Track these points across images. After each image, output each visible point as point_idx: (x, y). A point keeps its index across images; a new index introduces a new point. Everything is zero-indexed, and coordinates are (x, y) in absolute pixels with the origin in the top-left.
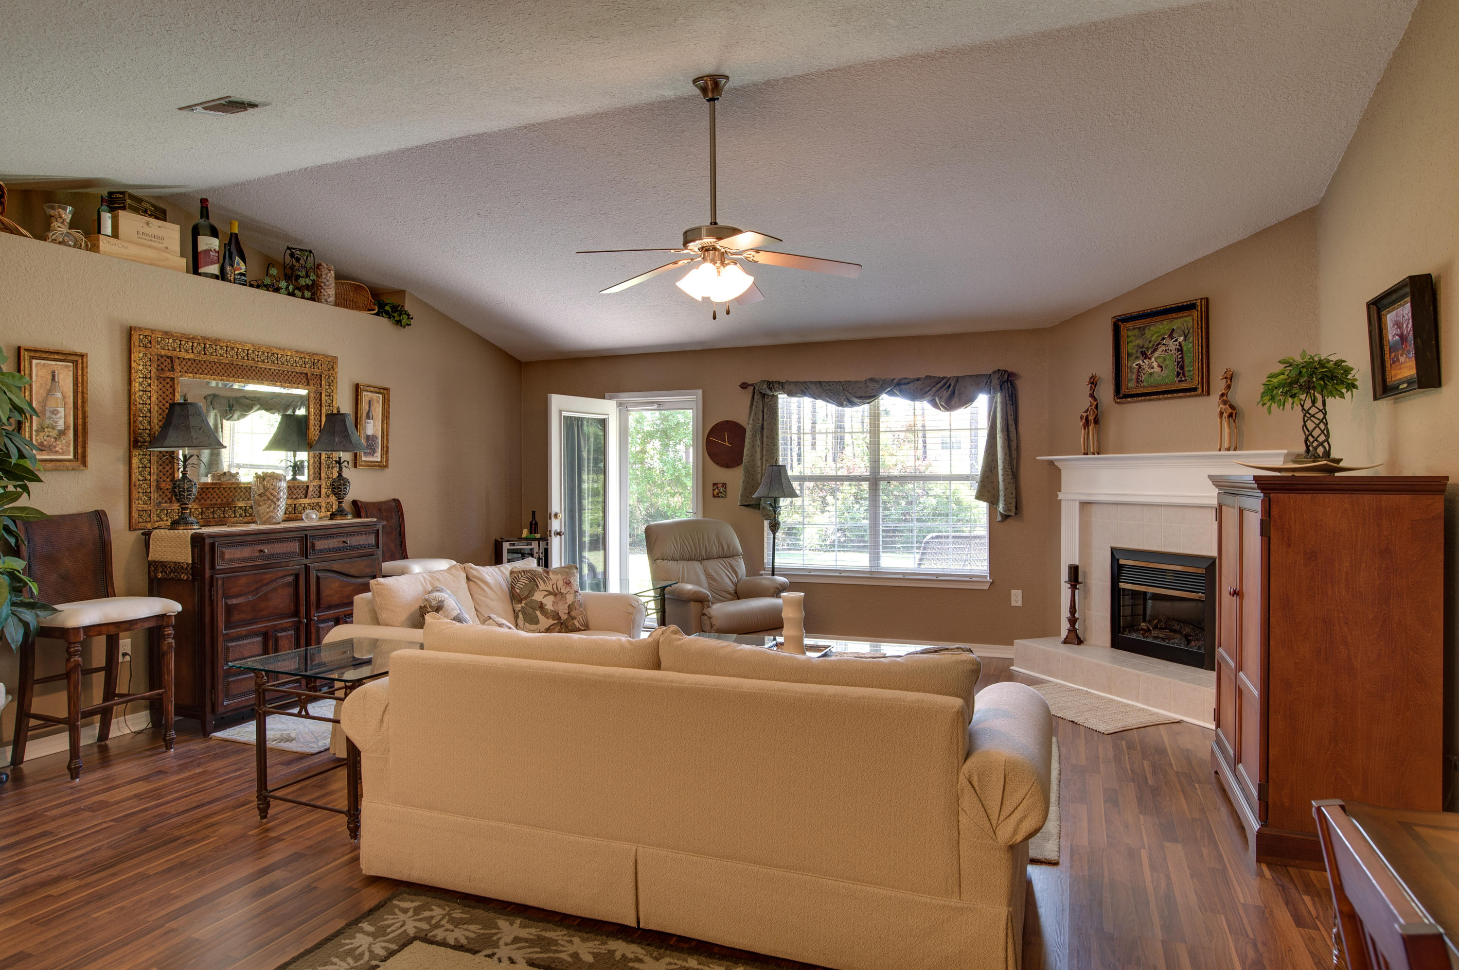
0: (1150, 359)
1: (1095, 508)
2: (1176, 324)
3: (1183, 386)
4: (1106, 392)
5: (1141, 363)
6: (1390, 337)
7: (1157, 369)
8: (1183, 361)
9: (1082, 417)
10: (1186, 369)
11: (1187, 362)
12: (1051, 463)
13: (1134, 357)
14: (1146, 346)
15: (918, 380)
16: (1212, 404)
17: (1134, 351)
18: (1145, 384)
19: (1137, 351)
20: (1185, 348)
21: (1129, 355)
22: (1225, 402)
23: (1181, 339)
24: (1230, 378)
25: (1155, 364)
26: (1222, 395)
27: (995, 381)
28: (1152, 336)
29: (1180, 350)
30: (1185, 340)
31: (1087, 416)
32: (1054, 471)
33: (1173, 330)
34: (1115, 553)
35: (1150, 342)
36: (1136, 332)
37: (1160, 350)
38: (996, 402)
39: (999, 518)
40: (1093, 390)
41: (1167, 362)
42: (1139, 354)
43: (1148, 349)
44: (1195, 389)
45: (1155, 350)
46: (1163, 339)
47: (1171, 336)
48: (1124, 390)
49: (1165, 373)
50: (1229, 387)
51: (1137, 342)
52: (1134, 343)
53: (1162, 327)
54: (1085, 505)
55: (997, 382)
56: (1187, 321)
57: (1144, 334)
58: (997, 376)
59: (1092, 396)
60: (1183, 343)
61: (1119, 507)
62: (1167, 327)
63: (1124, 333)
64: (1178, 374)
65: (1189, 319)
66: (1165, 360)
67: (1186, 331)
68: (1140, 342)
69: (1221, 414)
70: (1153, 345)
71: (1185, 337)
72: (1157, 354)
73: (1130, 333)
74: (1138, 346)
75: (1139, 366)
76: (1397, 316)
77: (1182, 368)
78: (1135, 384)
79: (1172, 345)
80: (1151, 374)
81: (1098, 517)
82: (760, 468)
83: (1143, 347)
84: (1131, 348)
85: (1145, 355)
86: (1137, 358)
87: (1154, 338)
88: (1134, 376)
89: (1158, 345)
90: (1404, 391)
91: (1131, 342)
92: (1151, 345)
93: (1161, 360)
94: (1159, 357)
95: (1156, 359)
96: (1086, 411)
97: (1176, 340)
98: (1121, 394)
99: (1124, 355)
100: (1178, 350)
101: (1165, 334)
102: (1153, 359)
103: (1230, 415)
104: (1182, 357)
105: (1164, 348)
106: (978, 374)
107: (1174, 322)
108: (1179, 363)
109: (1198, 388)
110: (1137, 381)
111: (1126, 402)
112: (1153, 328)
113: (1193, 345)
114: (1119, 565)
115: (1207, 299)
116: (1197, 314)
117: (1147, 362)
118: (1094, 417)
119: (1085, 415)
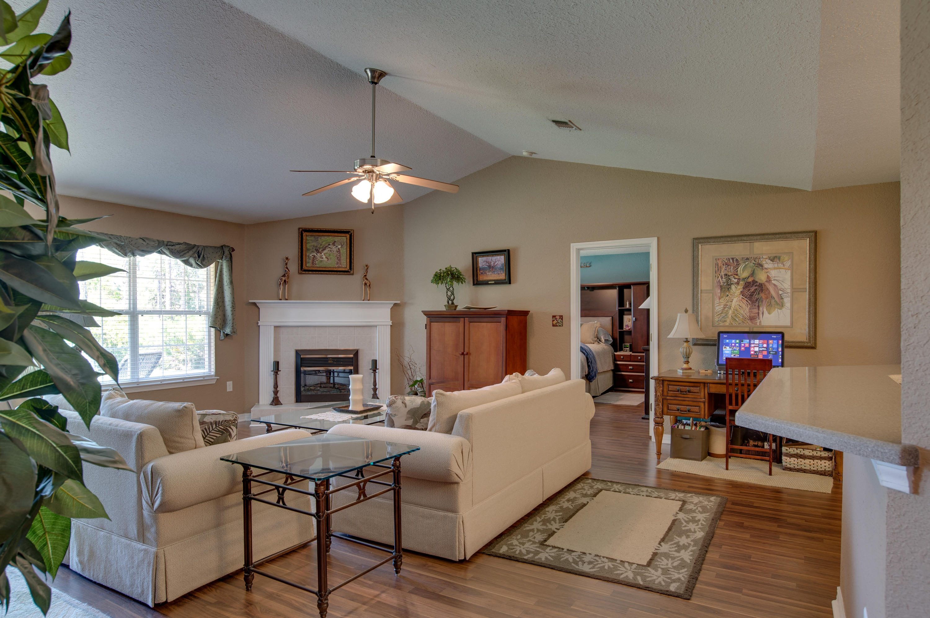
0: (321, 253)
1: (283, 330)
2: (336, 239)
3: (341, 270)
4: (294, 267)
5: (315, 255)
6: (481, 266)
7: (325, 259)
8: (340, 257)
10: (342, 261)
12: (255, 304)
13: (311, 251)
14: (318, 247)
17: (311, 248)
18: (317, 266)
19: (313, 249)
20: (341, 251)
21: (308, 250)
22: (367, 279)
23: (340, 247)
24: (367, 268)
25: (324, 257)
26: (365, 276)
28: (323, 242)
29: (339, 251)
30: (342, 247)
32: (256, 308)
33: (335, 241)
34: (298, 353)
35: (321, 245)
36: (312, 238)
37: (327, 250)
38: (222, 265)
39: (221, 338)
40: (286, 264)
41: (331, 257)
42: (314, 250)
43: (320, 248)
45: (324, 250)
46: (329, 245)
47: (333, 244)
48: (304, 267)
49: (329, 262)
50: (367, 273)
51: (313, 244)
52: (311, 244)
53: (330, 239)
54: (277, 328)
55: (227, 254)
57: (318, 240)
58: (227, 251)
60: (341, 249)
61: (299, 328)
62: (331, 240)
63: (304, 238)
64: (337, 263)
65: (345, 238)
66: (330, 255)
67: (342, 244)
68: (315, 244)
69: (365, 284)
70: (323, 247)
71: (342, 246)
72: (325, 252)
73: (308, 238)
74: (314, 246)
75: (314, 256)
77: (340, 260)
78: (311, 265)
79: (334, 249)
80: (321, 261)
81: (285, 334)
83: (317, 247)
84: (308, 246)
85: (317, 251)
86: (313, 252)
87: (324, 243)
88: (311, 261)
89: (326, 247)
90: (492, 284)
91: (309, 243)
92: (321, 246)
93: (328, 255)
94: (326, 253)
96: (284, 276)
97: (337, 247)
98: (303, 270)
99: (304, 249)
100: (338, 252)
101: (330, 242)
102: (323, 254)
104: (340, 255)
105: (329, 249)
106: (215, 247)
107: (336, 238)
108: (338, 258)
109: (349, 271)
110: (313, 264)
111: (305, 274)
112: (323, 238)
113: (344, 251)
114: (301, 359)
115: (353, 231)
116: (348, 236)
117: (319, 254)
118: (285, 279)
119: (284, 278)
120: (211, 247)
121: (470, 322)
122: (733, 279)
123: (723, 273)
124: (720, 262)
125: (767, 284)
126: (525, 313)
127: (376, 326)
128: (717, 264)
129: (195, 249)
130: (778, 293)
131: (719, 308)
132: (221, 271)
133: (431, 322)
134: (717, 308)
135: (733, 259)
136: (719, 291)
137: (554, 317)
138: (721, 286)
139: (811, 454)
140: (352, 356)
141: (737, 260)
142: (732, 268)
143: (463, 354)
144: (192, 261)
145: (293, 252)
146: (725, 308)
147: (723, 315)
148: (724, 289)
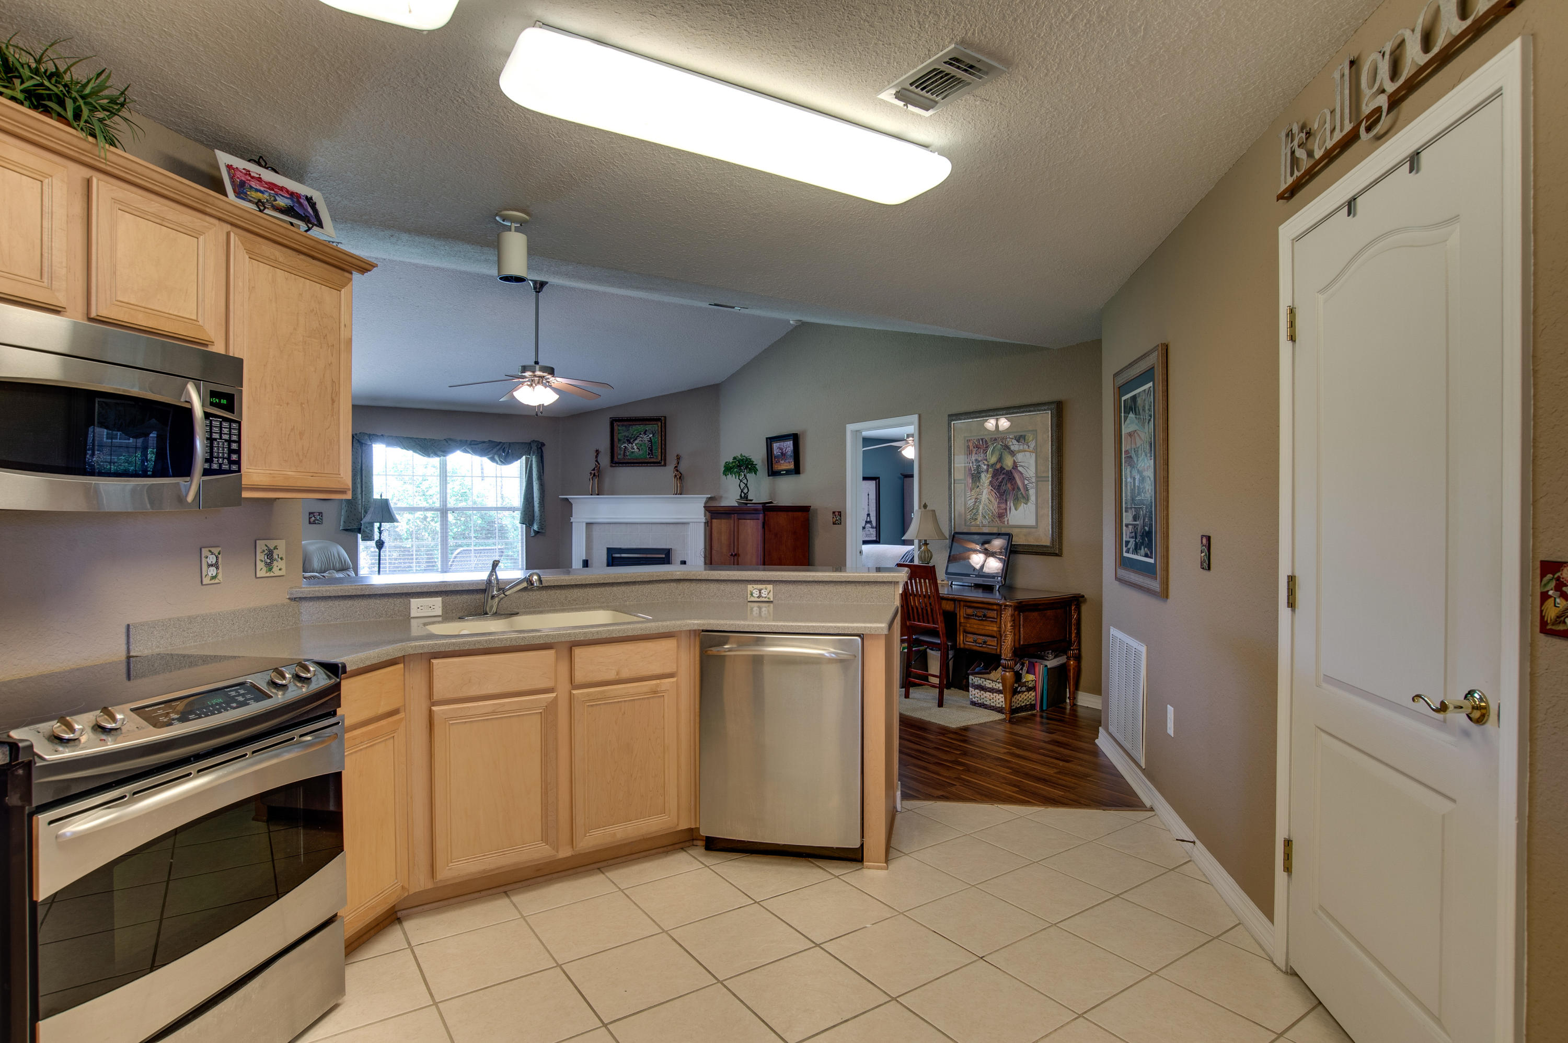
0: (632, 444)
1: (594, 527)
3: (652, 460)
4: (605, 460)
5: (627, 445)
6: (775, 453)
7: (636, 450)
8: (651, 447)
9: (591, 473)
10: (653, 452)
11: (654, 448)
12: (567, 499)
13: (622, 441)
15: (484, 442)
16: (668, 471)
17: (622, 438)
18: (629, 457)
19: (624, 439)
20: (653, 441)
21: (619, 440)
22: (677, 471)
23: (650, 435)
24: (678, 458)
25: (635, 447)
26: (676, 467)
27: (534, 447)
29: (650, 441)
30: (653, 436)
31: (594, 473)
32: (568, 504)
33: (646, 430)
34: (609, 550)
35: (632, 435)
36: (624, 428)
37: (638, 440)
38: (532, 461)
39: (532, 534)
40: (597, 457)
41: (642, 447)
42: (625, 441)
43: (631, 438)
44: (659, 463)
45: (636, 439)
46: (640, 434)
47: (645, 433)
48: (616, 459)
49: (641, 452)
50: (678, 463)
51: (624, 434)
53: (640, 427)
54: (589, 525)
55: (536, 448)
56: (656, 427)
57: (629, 430)
58: (536, 444)
59: (597, 461)
60: (652, 438)
61: (612, 525)
62: (643, 428)
63: (616, 428)
64: (649, 454)
66: (641, 445)
67: (654, 432)
68: (626, 434)
69: (675, 476)
70: (634, 437)
71: (653, 434)
72: (636, 442)
73: (620, 428)
74: (625, 436)
75: (626, 447)
76: (780, 445)
77: (651, 450)
79: (646, 438)
80: (633, 452)
81: (596, 531)
82: (360, 501)
83: (628, 437)
84: (621, 436)
85: (629, 441)
86: (624, 443)
87: (634, 433)
88: (622, 452)
89: (637, 437)
90: (783, 474)
91: (621, 433)
93: (639, 445)
95: (636, 444)
96: (594, 470)
97: (647, 435)
98: (614, 462)
99: (616, 440)
100: (649, 441)
101: (641, 431)
102: (634, 444)
103: (680, 478)
104: (651, 445)
105: (640, 439)
106: (522, 443)
107: (647, 426)
108: (649, 448)
109: (661, 462)
110: (624, 456)
111: (616, 466)
112: (634, 427)
113: (657, 439)
114: (613, 558)
115: (665, 417)
116: (660, 424)
117: (630, 445)
118: (597, 473)
119: (593, 472)
120: (518, 443)
121: (739, 519)
122: (983, 465)
123: (973, 459)
124: (971, 444)
125: (1013, 471)
126: (805, 509)
127: (687, 523)
128: (968, 447)
129: (500, 446)
130: (1024, 483)
131: (970, 503)
132: (531, 467)
133: (712, 519)
134: (969, 502)
135: (982, 439)
136: (971, 481)
137: (834, 513)
138: (972, 475)
139: (990, 686)
140: (664, 556)
141: (986, 441)
142: (982, 451)
143: (732, 555)
144: (496, 458)
145: (604, 444)
146: (976, 502)
147: (974, 511)
148: (974, 479)
